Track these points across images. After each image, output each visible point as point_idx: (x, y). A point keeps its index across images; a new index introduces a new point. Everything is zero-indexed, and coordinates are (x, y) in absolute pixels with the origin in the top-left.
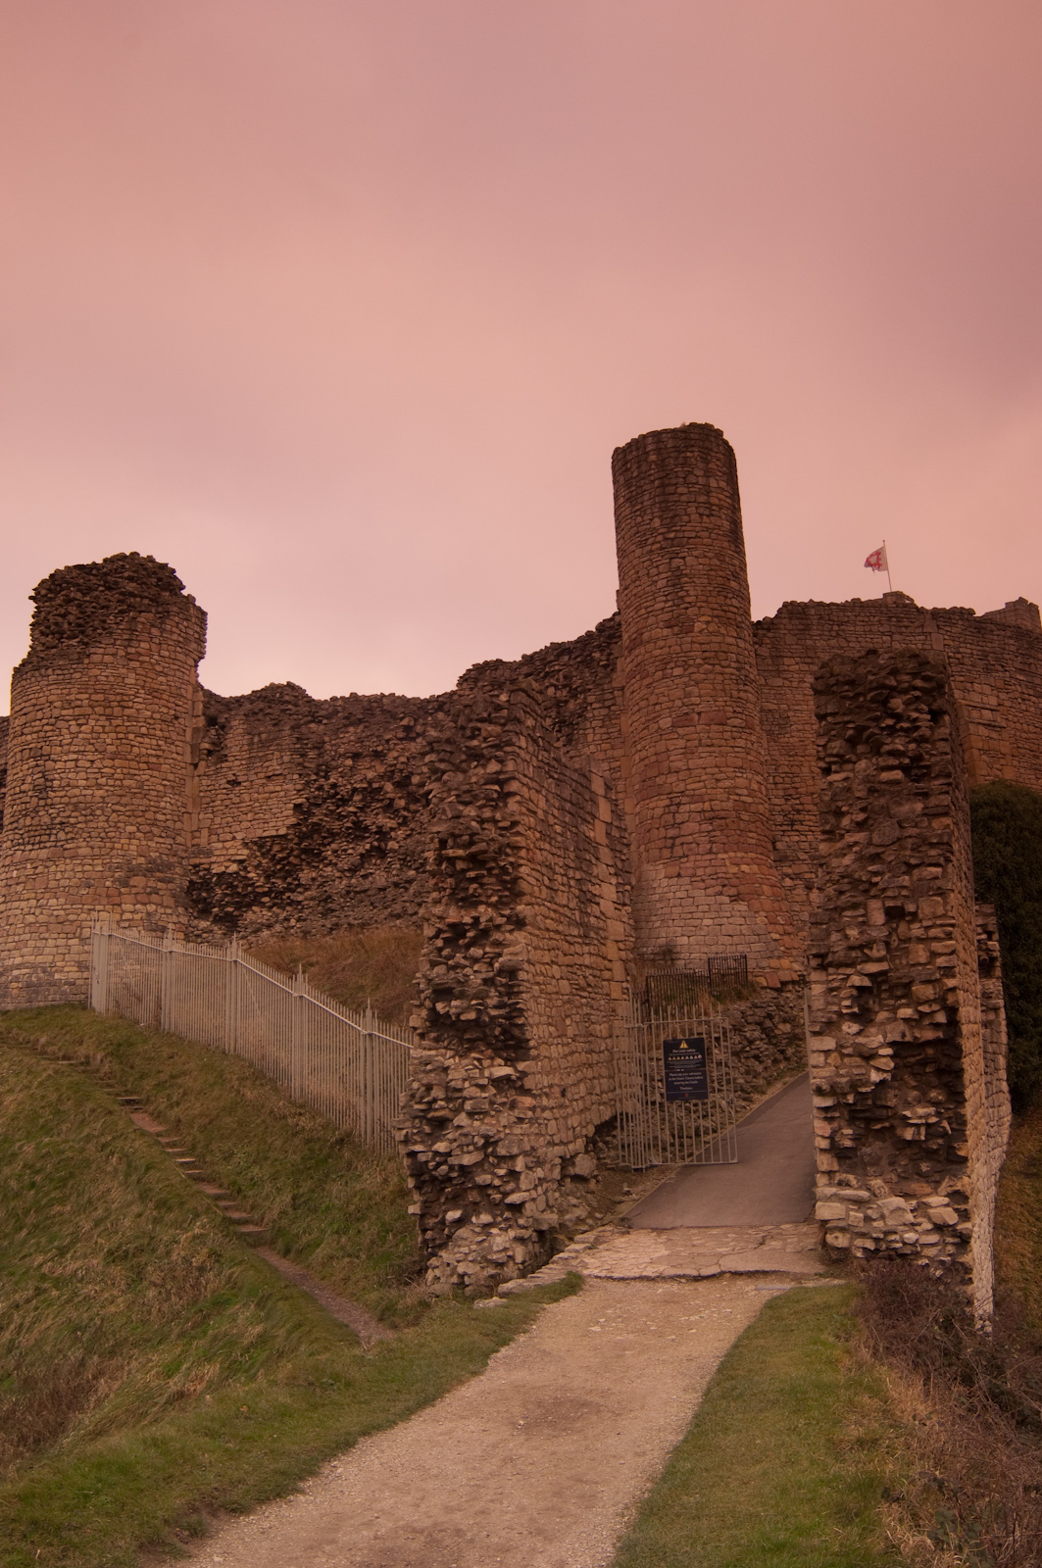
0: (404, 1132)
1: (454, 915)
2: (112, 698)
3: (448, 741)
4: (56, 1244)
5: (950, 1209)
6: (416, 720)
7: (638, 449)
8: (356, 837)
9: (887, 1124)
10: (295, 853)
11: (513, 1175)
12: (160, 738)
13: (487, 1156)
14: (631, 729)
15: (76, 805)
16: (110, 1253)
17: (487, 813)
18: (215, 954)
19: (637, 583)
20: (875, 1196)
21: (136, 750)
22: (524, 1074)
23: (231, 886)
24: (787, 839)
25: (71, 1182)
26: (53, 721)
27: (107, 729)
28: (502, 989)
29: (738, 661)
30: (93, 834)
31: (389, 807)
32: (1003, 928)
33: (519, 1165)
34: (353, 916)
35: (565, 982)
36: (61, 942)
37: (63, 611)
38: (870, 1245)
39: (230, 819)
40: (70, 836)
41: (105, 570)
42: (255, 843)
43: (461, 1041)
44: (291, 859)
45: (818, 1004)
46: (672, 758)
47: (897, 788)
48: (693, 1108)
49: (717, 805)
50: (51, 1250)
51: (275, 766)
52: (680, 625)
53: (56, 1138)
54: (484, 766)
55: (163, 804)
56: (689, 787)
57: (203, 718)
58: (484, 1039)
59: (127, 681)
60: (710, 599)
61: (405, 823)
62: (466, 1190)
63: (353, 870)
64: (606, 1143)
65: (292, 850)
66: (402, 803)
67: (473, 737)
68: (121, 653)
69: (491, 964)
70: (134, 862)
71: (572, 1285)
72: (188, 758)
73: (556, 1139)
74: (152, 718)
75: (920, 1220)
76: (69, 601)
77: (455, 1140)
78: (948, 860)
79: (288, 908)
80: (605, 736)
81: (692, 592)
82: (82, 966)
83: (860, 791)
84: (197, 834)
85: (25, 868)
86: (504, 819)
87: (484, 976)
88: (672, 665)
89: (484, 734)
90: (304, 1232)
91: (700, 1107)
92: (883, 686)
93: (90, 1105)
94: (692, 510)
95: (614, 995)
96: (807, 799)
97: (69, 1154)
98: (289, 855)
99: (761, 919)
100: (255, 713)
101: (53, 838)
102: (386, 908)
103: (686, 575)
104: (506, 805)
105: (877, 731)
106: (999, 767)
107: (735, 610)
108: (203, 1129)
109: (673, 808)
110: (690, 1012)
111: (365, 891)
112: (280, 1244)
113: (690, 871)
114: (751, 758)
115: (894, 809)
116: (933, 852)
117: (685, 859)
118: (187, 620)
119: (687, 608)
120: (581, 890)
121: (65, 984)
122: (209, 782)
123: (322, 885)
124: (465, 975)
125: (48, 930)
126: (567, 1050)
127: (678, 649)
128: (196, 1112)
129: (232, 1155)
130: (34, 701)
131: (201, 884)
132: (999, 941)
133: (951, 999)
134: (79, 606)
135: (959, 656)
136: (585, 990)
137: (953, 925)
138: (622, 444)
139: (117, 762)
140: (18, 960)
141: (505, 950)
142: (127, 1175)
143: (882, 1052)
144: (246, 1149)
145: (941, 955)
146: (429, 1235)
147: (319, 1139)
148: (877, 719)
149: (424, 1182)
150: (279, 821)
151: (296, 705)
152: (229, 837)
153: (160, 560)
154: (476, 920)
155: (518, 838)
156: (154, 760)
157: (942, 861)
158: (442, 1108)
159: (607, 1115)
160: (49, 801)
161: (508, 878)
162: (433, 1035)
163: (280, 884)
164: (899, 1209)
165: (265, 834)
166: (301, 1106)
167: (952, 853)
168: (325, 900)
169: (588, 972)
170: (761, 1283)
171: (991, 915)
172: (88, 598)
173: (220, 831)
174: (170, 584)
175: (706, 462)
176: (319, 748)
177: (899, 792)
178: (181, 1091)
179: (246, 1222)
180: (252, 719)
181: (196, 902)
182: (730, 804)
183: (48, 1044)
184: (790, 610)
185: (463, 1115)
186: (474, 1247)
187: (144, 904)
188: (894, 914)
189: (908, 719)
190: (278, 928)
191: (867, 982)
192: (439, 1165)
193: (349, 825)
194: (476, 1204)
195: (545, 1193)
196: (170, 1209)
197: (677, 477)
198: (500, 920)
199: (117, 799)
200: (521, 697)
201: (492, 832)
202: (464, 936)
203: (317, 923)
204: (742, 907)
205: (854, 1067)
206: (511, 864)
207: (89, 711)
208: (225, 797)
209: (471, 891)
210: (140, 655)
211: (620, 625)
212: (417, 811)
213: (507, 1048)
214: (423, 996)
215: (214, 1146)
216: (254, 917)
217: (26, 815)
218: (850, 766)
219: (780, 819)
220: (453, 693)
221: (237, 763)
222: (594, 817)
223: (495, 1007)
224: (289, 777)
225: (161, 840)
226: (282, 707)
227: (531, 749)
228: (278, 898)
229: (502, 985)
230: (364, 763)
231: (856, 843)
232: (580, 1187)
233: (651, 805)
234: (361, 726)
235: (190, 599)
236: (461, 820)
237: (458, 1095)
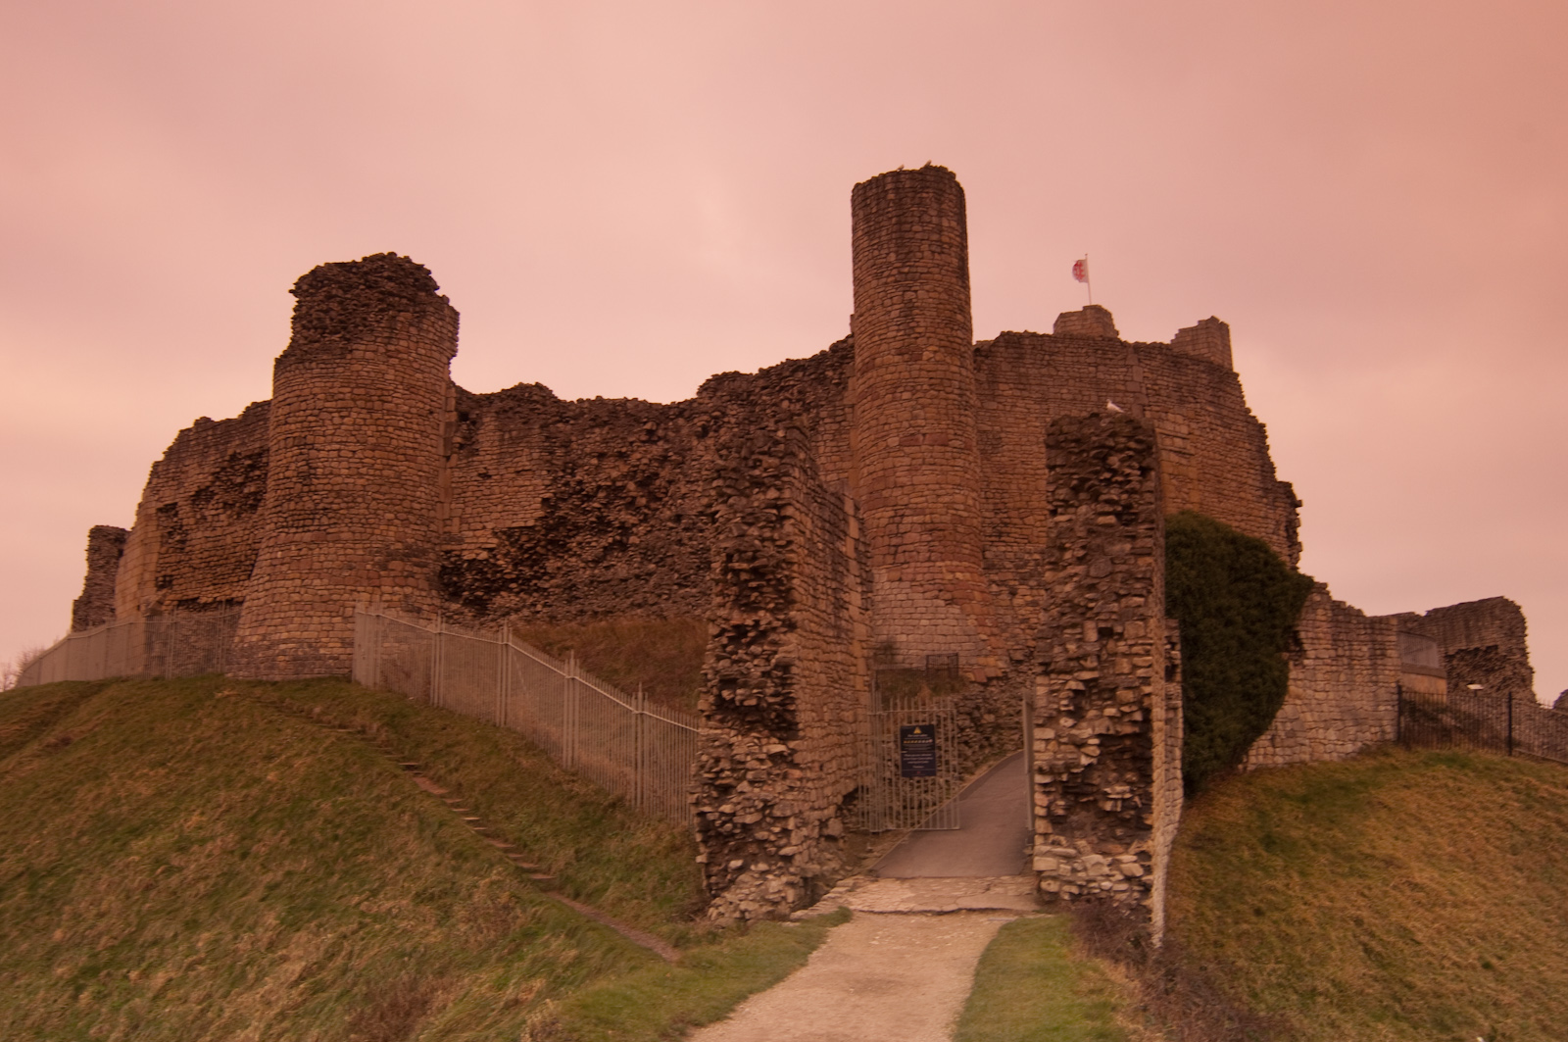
0: (696, 796)
1: (737, 618)
2: (373, 392)
3: (734, 470)
4: (366, 887)
5: (1137, 865)
6: (658, 425)
7: (877, 187)
8: (600, 531)
9: (1091, 798)
10: (543, 543)
11: (786, 832)
12: (416, 432)
13: (764, 817)
14: (861, 445)
15: (338, 494)
16: (418, 895)
17: (767, 534)
18: (469, 635)
19: (872, 312)
20: (1080, 852)
21: (394, 442)
22: (793, 751)
23: (480, 572)
24: (995, 549)
25: (369, 836)
26: (316, 412)
27: (368, 422)
28: (776, 681)
29: (960, 388)
30: (355, 520)
31: (631, 505)
32: (1185, 639)
33: (791, 824)
34: (597, 604)
35: (823, 676)
36: (325, 619)
37: (325, 307)
38: (1075, 890)
39: (480, 510)
40: (333, 521)
41: (365, 269)
42: (504, 533)
43: (743, 721)
44: (538, 549)
45: (1041, 702)
46: (898, 474)
47: (1110, 531)
48: (916, 784)
49: (937, 518)
50: (363, 892)
51: (524, 462)
52: (910, 353)
53: (348, 798)
54: (764, 493)
55: (418, 494)
56: (912, 501)
57: (455, 413)
58: (761, 721)
59: (387, 377)
60: (938, 330)
61: (645, 520)
62: (746, 844)
63: (597, 561)
64: (849, 810)
65: (539, 541)
66: (643, 501)
67: (754, 467)
68: (382, 350)
69: (768, 660)
70: (392, 547)
71: (844, 916)
72: (441, 451)
73: (816, 805)
74: (409, 412)
75: (1114, 872)
76: (330, 297)
77: (739, 803)
78: (1149, 592)
79: (535, 594)
80: (835, 449)
81: (922, 323)
82: (347, 643)
83: (1081, 531)
84: (448, 522)
85: (290, 549)
86: (781, 539)
87: (763, 669)
88: (901, 389)
89: (765, 465)
90: (591, 879)
91: (922, 784)
92: (1103, 446)
93: (377, 770)
94: (925, 247)
95: (858, 687)
96: (1013, 514)
97: (364, 811)
98: (536, 545)
99: (971, 621)
100: (505, 411)
101: (316, 522)
102: (628, 598)
103: (917, 307)
104: (782, 527)
105: (1096, 483)
106: (1185, 490)
107: (959, 341)
108: (484, 792)
109: (897, 519)
110: (909, 701)
111: (608, 581)
112: (569, 889)
113: (911, 577)
114: (967, 476)
115: (1109, 549)
116: (1138, 585)
117: (905, 566)
118: (441, 319)
119: (917, 338)
120: (836, 598)
121: (330, 658)
122: (461, 474)
123: (567, 574)
124: (748, 669)
125: (312, 609)
126: (824, 732)
127: (907, 374)
128: (476, 778)
129: (513, 815)
130: (298, 393)
131: (452, 569)
132: (1181, 651)
133: (1146, 702)
134: (340, 303)
135: (1156, 387)
136: (836, 682)
137: (1151, 645)
138: (863, 180)
139: (377, 453)
140: (285, 635)
141: (781, 649)
142: (421, 831)
143: (1091, 741)
144: (526, 810)
145: (1141, 667)
146: (713, 879)
147: (592, 803)
148: (1097, 473)
149: (710, 837)
150: (529, 513)
151: (544, 405)
152: (479, 526)
153: (416, 260)
154: (757, 623)
155: (792, 555)
156: (411, 452)
157: (1144, 592)
158: (728, 777)
159: (851, 789)
160: (313, 488)
161: (783, 588)
162: (718, 717)
163: (528, 572)
164: (1098, 863)
165: (514, 525)
166: (573, 775)
167: (1152, 586)
168: (570, 588)
169: (840, 667)
170: (991, 917)
171: (1175, 628)
172: (349, 296)
173: (471, 520)
174: (426, 285)
175: (940, 202)
176: (566, 447)
177: (1113, 534)
178: (458, 758)
179: (535, 871)
180: (502, 416)
181: (447, 585)
182: (948, 518)
183: (323, 713)
184: (1008, 339)
185: (745, 783)
186: (753, 889)
187: (402, 587)
188: (1105, 634)
189: (1122, 474)
190: (526, 612)
191: (1081, 687)
192: (724, 823)
193: (593, 519)
194: (754, 855)
195: (809, 848)
196: (466, 859)
197: (913, 216)
198: (776, 624)
199: (376, 488)
200: (796, 434)
201: (771, 550)
202: (745, 634)
203: (561, 609)
204: (955, 610)
205: (1068, 753)
206: (786, 576)
207: (351, 404)
208: (476, 488)
209: (752, 598)
210: (399, 352)
211: (852, 346)
212: (658, 509)
213: (780, 729)
214: (709, 684)
215: (495, 807)
216: (502, 601)
217: (290, 500)
218: (1072, 510)
219: (989, 531)
220: (693, 401)
221: (488, 457)
222: (846, 534)
223: (772, 695)
224: (538, 472)
225: (416, 527)
226: (531, 406)
227: (802, 479)
228: (525, 585)
229: (778, 678)
230: (608, 463)
231: (1076, 575)
232: (832, 844)
233: (877, 515)
234: (606, 428)
235: (444, 300)
236: (746, 539)
237: (741, 766)
